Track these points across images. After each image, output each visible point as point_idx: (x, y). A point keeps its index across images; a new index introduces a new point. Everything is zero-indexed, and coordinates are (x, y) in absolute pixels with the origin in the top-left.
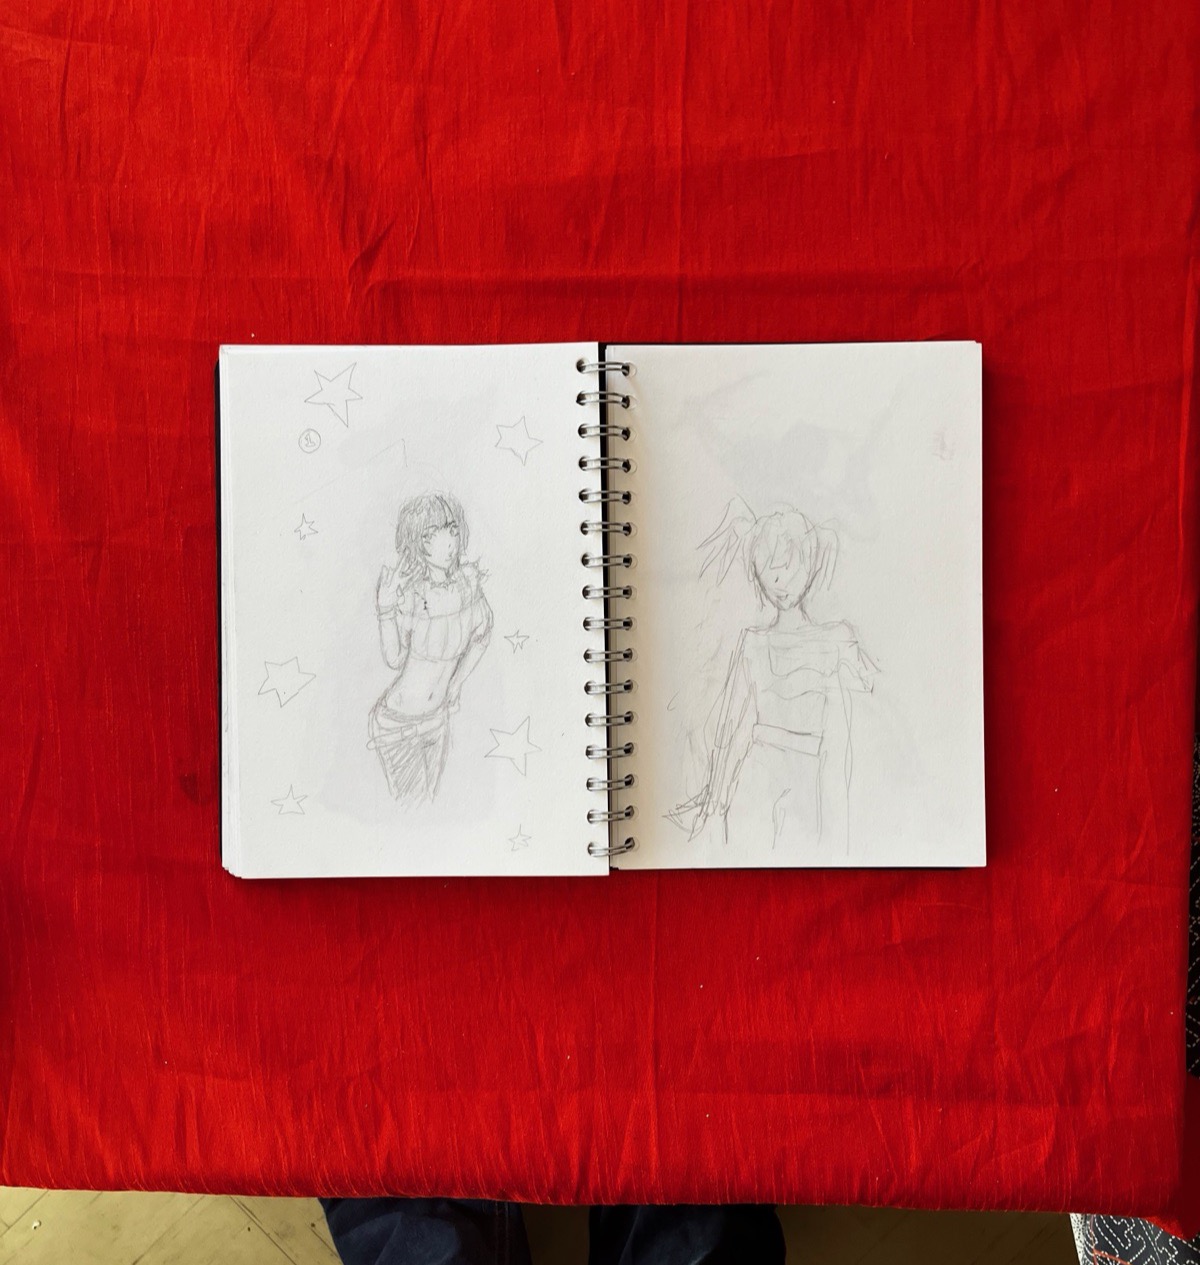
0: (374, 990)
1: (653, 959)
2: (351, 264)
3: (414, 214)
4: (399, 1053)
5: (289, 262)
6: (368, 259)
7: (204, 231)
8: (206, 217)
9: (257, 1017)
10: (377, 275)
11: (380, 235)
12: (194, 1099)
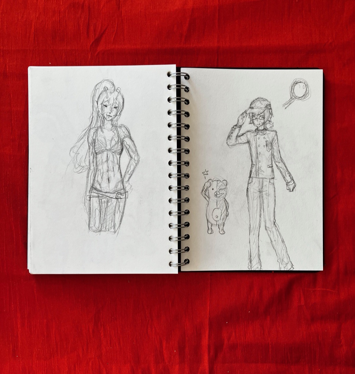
0: (100, 325)
2: (91, 44)
3: (115, 24)
5: (67, 43)
6: (97, 41)
7: (33, 31)
8: (34, 25)
9: (54, 335)
11: (102, 32)
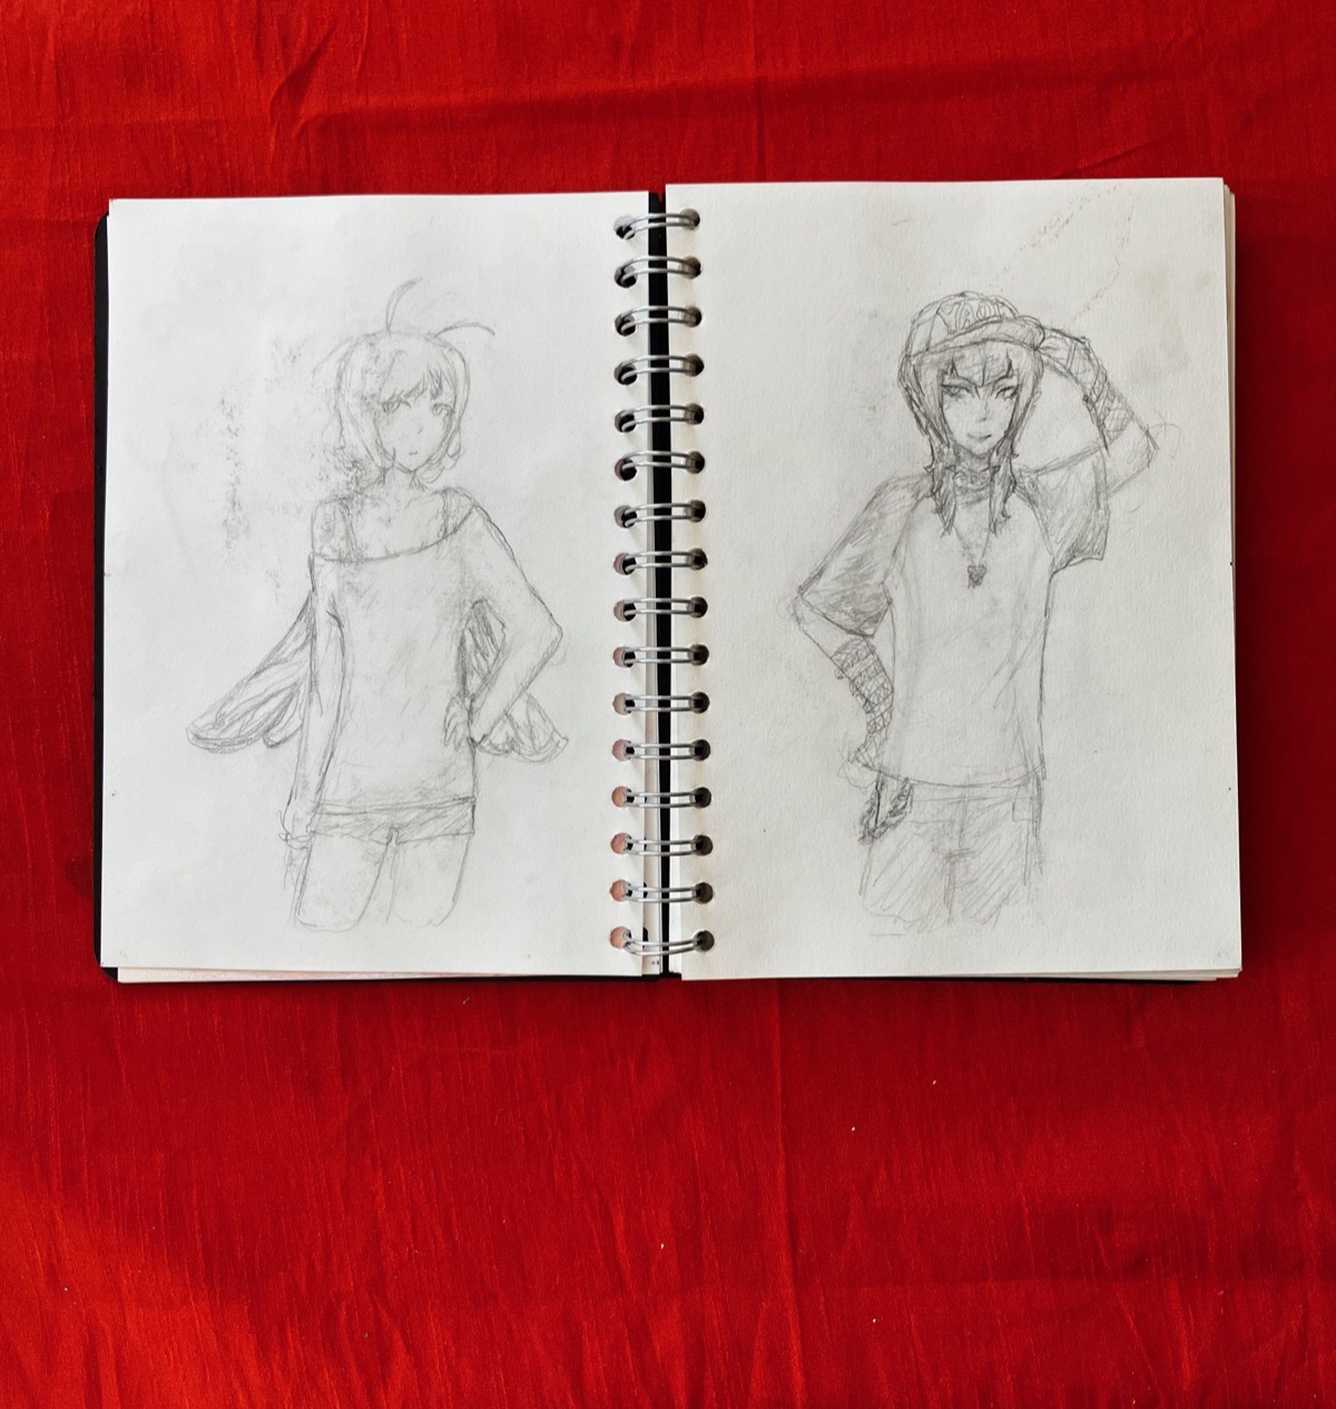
0: (368, 1161)
1: (780, 1091)
2: (273, 93)
3: (362, 16)
4: (410, 1255)
5: (183, 98)
6: (297, 85)
8: (55, 36)
9: (196, 1213)
10: (312, 107)
11: (312, 49)
12: (110, 1340)
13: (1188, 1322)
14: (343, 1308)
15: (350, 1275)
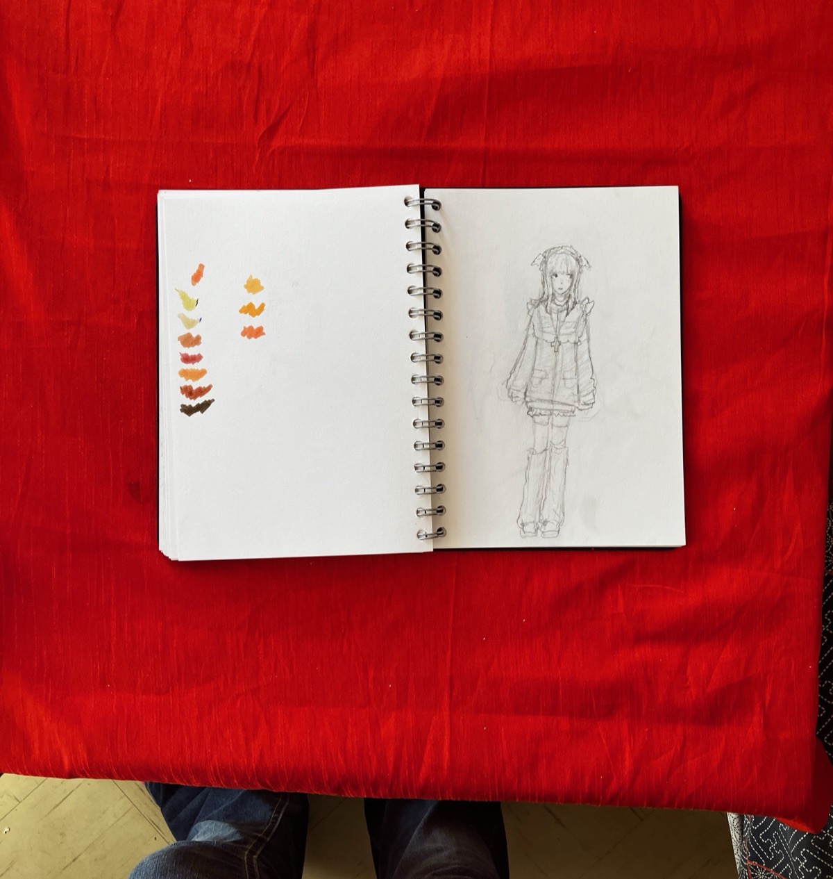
0: (257, 634)
1: (452, 618)
3: (304, 101)
5: (217, 132)
6: (272, 131)
7: (160, 109)
8: (161, 100)
9: (175, 651)
11: (280, 115)
13: (630, 743)
14: (239, 701)
15: (244, 686)
